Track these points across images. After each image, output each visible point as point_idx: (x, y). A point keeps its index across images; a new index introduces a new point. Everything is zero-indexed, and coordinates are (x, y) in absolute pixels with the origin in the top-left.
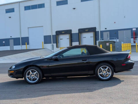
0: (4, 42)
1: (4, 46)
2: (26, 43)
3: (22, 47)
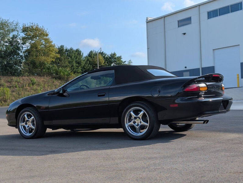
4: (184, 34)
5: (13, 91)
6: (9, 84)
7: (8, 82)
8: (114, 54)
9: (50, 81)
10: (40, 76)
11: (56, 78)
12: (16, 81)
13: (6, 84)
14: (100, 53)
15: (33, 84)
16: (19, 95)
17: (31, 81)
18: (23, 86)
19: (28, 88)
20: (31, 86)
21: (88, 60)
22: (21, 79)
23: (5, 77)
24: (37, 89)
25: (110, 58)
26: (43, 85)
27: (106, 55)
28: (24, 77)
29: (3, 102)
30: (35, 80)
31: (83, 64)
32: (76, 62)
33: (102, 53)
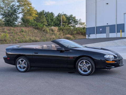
0: (101, 29)
1: (101, 33)
2: (121, 30)
3: (117, 34)
4: (107, 4)
5: (11, 36)
6: (9, 31)
7: (9, 30)
8: (72, 15)
9: (32, 30)
10: (27, 27)
11: (35, 28)
12: (13, 30)
13: (7, 31)
14: (64, 14)
15: (22, 32)
16: (14, 38)
17: (22, 30)
18: (17, 33)
19: (19, 33)
20: (21, 33)
21: (57, 18)
22: (16, 29)
23: (7, 27)
24: (24, 35)
25: (69, 17)
26: (28, 32)
27: (67, 16)
28: (17, 28)
29: (4, 42)
30: (24, 29)
31: (54, 20)
32: (51, 19)
33: (65, 15)
